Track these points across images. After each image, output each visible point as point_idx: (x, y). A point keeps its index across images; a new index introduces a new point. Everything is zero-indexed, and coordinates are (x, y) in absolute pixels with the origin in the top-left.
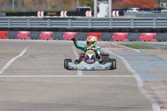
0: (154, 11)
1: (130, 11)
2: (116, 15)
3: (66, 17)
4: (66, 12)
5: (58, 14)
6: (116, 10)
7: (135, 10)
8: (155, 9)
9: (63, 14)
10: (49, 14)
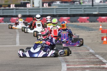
0: (70, 3)
1: (55, 3)
2: (46, 6)
3: (14, 8)
4: (14, 5)
5: (9, 6)
6: (46, 3)
7: (58, 3)
8: (71, 2)
9: (12, 6)
10: (3, 6)
